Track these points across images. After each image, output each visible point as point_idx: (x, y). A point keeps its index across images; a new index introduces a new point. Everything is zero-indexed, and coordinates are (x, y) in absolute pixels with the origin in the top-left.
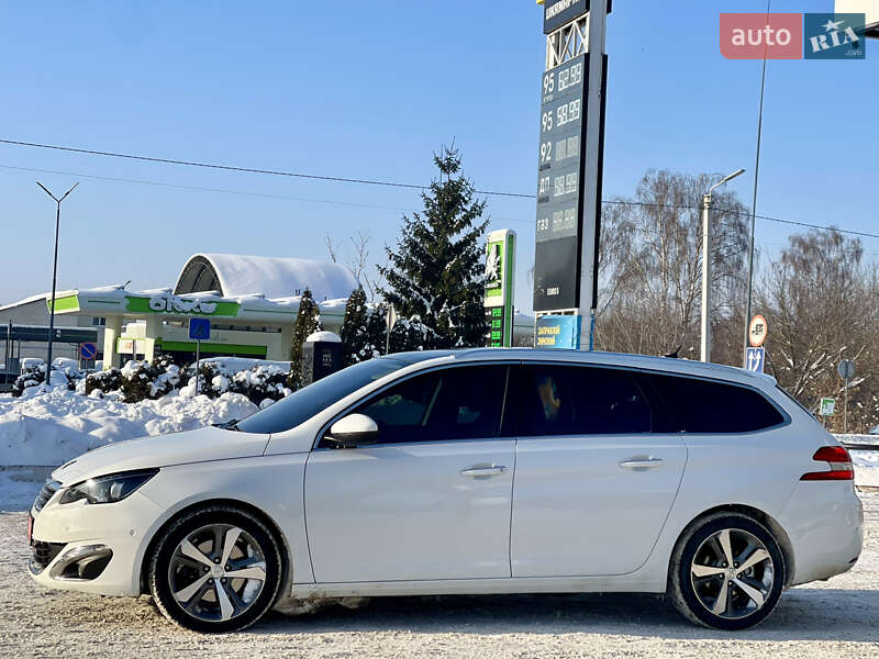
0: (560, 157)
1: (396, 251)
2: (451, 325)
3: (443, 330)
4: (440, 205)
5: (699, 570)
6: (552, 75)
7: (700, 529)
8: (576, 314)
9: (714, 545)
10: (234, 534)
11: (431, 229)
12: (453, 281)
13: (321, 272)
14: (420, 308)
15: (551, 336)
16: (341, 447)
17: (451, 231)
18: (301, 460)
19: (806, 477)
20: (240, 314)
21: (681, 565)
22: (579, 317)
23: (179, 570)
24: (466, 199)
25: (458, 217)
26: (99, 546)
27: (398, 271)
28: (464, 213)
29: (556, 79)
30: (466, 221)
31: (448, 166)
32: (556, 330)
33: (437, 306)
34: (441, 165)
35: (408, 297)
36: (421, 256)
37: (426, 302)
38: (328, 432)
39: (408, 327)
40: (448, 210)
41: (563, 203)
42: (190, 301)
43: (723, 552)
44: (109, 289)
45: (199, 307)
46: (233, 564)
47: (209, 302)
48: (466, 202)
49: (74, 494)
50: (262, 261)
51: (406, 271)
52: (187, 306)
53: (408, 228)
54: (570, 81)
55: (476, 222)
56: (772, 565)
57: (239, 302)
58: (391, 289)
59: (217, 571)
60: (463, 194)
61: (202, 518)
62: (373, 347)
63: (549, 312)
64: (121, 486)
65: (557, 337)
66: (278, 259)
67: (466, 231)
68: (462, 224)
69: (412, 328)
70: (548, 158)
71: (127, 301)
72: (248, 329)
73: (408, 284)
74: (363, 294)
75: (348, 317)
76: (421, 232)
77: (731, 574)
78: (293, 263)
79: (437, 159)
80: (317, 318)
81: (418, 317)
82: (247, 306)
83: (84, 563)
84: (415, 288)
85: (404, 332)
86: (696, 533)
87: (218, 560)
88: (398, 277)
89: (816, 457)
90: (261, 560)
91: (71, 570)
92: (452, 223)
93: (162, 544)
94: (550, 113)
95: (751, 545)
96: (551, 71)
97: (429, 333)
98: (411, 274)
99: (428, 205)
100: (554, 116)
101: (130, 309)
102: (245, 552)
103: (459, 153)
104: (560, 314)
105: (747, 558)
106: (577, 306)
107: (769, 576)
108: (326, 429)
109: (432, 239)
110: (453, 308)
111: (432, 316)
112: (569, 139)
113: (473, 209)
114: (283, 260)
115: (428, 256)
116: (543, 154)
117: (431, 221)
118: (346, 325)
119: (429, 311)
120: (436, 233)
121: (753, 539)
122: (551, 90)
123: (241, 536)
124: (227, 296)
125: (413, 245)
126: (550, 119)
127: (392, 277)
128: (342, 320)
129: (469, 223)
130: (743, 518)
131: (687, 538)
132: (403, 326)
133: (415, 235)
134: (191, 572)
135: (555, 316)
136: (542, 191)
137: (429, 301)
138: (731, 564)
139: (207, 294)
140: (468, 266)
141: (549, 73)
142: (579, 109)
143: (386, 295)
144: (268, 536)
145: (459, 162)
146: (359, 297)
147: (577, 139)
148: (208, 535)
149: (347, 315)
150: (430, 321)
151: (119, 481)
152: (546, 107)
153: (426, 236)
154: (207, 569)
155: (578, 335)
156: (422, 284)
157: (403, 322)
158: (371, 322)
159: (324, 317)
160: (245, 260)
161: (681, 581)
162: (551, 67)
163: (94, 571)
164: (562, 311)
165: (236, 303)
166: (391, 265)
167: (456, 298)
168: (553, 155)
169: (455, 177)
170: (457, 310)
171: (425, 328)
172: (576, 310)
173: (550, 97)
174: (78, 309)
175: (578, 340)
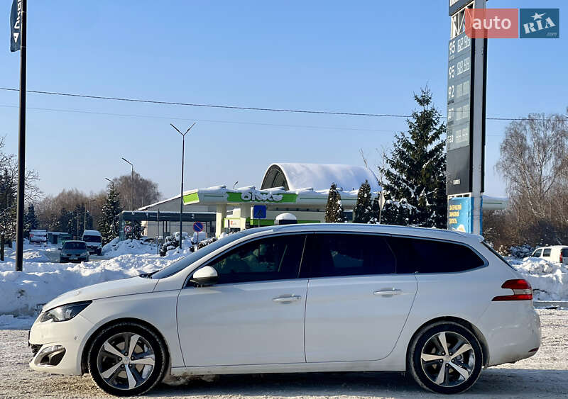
0: (459, 95)
1: (390, 157)
2: (427, 204)
3: (422, 208)
4: (419, 126)
5: (426, 357)
6: (454, 42)
7: (426, 332)
8: (470, 196)
9: (436, 342)
10: (135, 338)
11: (413, 143)
12: (428, 175)
13: (352, 173)
14: (407, 194)
15: (456, 211)
16: (200, 286)
17: (426, 143)
18: (175, 294)
19: (496, 299)
20: (298, 201)
21: (414, 354)
22: (472, 198)
23: (104, 360)
24: (436, 121)
25: (431, 134)
26: (60, 346)
27: (393, 170)
28: (435, 131)
29: (456, 44)
30: (436, 136)
31: (424, 101)
32: (459, 207)
33: (418, 192)
34: (418, 100)
35: (399, 187)
36: (407, 160)
37: (411, 190)
38: (192, 278)
39: (398, 207)
40: (423, 130)
41: (462, 125)
42: (267, 194)
43: (442, 346)
44: (217, 188)
45: (272, 197)
46: (136, 356)
47: (278, 194)
48: (436, 124)
49: (49, 316)
50: (313, 167)
51: (398, 170)
52: (265, 197)
53: (398, 142)
54: (463, 46)
55: (443, 136)
56: (474, 354)
57: (297, 193)
58: (387, 182)
59: (126, 360)
60: (434, 119)
61: (116, 329)
62: (376, 219)
63: (455, 195)
64: (71, 311)
65: (460, 211)
66: (324, 165)
67: (436, 143)
68: (433, 138)
69: (401, 207)
70: (453, 96)
71: (227, 195)
72: (308, 210)
73: (399, 178)
74: (368, 186)
75: (360, 201)
76: (406, 145)
77: (447, 359)
78: (334, 167)
79: (416, 96)
80: (339, 202)
81: (405, 200)
82: (302, 195)
83: (51, 356)
84: (404, 181)
85: (396, 210)
86: (424, 334)
87: (126, 353)
88: (392, 174)
89: (504, 286)
90: (152, 354)
91: (45, 360)
92: (427, 138)
93: (93, 345)
94: (453, 67)
95: (460, 342)
96: (453, 40)
97: (413, 210)
98: (402, 172)
99: (411, 127)
100: (455, 69)
101: (230, 200)
102: (143, 349)
103: (430, 92)
104: (461, 196)
105: (457, 349)
106: (471, 191)
107: (472, 361)
108: (190, 276)
109: (414, 149)
110: (429, 193)
111: (415, 198)
112: (464, 83)
113: (441, 128)
114: (328, 165)
115: (411, 160)
116: (450, 93)
117: (413, 137)
118: (358, 206)
119: (413, 196)
120: (416, 145)
121: (462, 338)
122: (453, 52)
123: (139, 339)
124: (291, 189)
125: (401, 153)
126: (453, 71)
127: (388, 174)
128: (355, 203)
129: (438, 137)
130: (454, 325)
131: (419, 337)
132: (395, 206)
133: (403, 146)
134: (111, 361)
135: (459, 198)
136: (449, 117)
137: (413, 188)
138: (447, 353)
139: (276, 189)
140: (439, 165)
141: (452, 41)
142: (469, 64)
143: (385, 186)
144: (156, 339)
145: (430, 98)
146: (366, 188)
147: (468, 83)
148: (121, 339)
149: (358, 200)
150: (413, 202)
151: (70, 308)
152: (451, 63)
153: (410, 147)
154: (119, 359)
155: (472, 210)
156: (408, 178)
157: (395, 203)
158: (374, 204)
159: (344, 201)
160: (303, 166)
161: (414, 363)
162: (454, 36)
163: (56, 360)
164: (463, 194)
165: (295, 194)
166: (388, 167)
167: (431, 187)
168: (455, 94)
169: (428, 108)
170: (431, 194)
171: (410, 206)
172: (470, 193)
173: (453, 57)
174: (198, 201)
175: (472, 213)
